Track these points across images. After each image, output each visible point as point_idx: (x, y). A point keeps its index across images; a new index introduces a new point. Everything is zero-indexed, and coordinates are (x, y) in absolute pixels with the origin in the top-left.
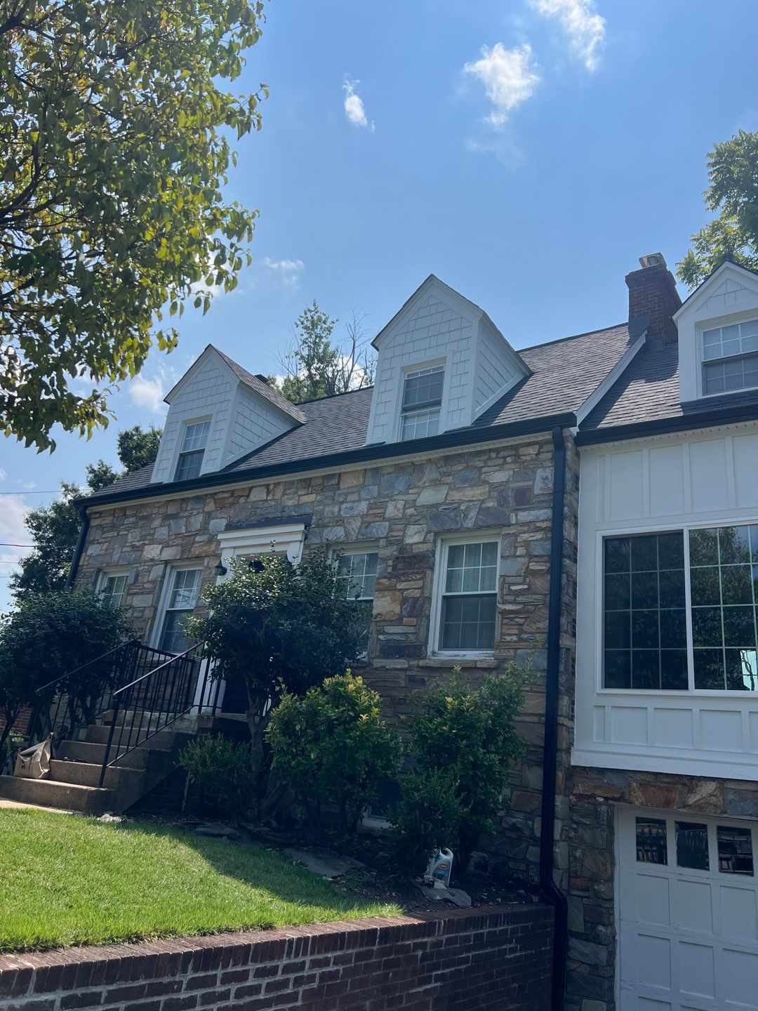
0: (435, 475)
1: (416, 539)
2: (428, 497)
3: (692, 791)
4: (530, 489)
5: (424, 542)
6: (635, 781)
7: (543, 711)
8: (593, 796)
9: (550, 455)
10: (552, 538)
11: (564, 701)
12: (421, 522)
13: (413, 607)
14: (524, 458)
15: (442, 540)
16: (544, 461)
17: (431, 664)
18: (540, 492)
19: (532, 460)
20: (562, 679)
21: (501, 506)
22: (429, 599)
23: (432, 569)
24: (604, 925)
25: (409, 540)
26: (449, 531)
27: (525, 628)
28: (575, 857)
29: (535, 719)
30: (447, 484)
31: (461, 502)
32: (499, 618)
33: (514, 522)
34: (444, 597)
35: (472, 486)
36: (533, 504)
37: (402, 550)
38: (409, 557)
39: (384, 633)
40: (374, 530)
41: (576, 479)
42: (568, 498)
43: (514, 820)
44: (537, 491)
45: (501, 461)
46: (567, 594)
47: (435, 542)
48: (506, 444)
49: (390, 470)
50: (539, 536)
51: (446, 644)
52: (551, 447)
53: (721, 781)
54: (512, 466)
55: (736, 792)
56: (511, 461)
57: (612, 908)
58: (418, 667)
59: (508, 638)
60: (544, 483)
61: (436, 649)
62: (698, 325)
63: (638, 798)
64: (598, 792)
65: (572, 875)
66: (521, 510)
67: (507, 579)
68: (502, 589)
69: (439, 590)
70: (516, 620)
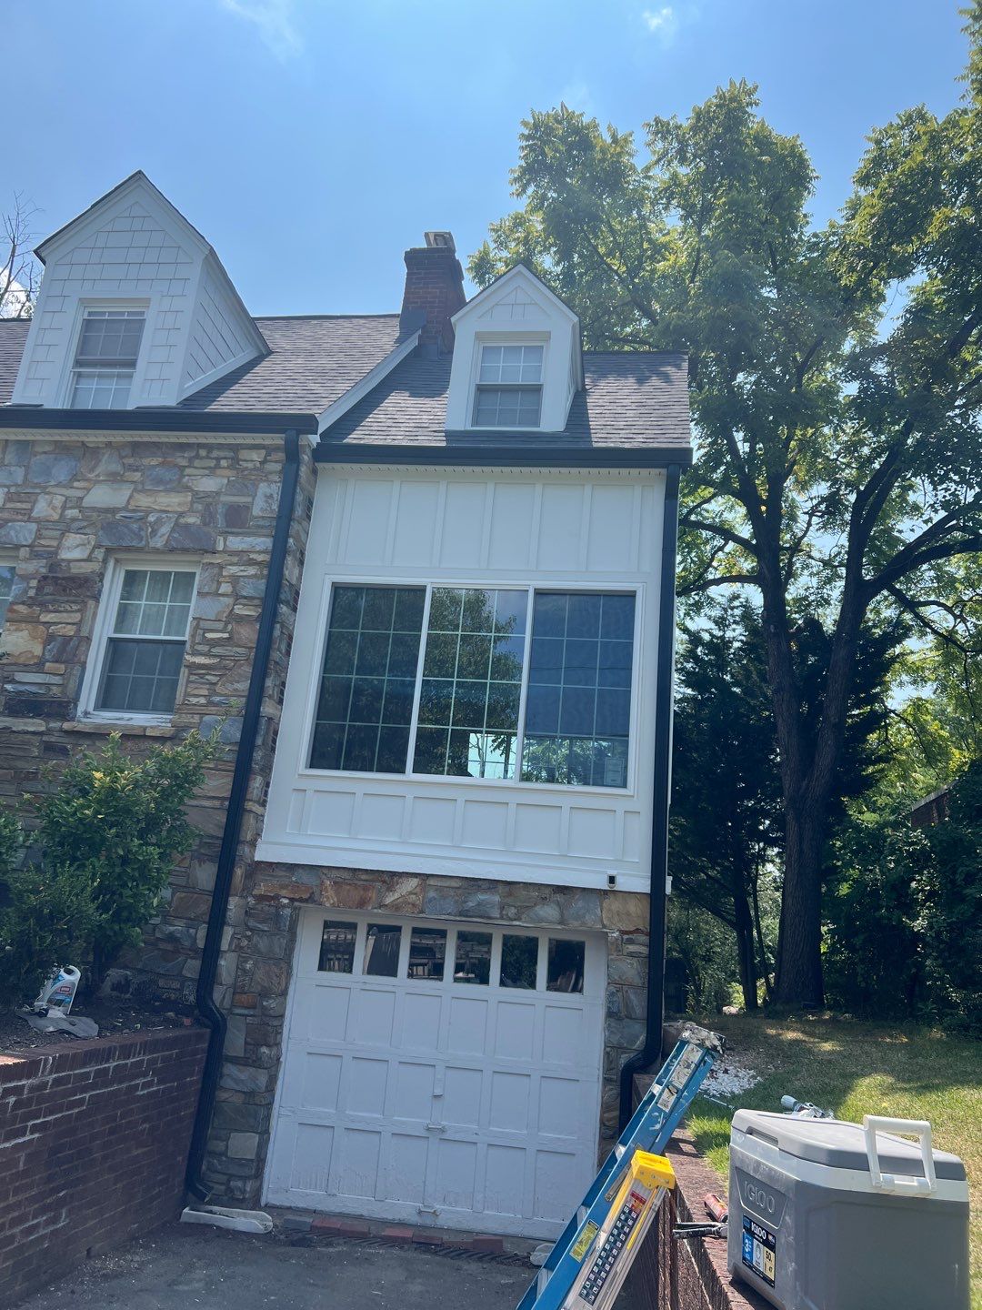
0: (115, 467)
1: (77, 554)
2: (102, 496)
3: (390, 888)
4: (248, 508)
5: (89, 560)
6: (328, 879)
7: (227, 794)
8: (277, 897)
9: (278, 467)
10: (269, 577)
11: (257, 782)
12: (87, 531)
13: (62, 650)
14: (245, 464)
15: (117, 561)
16: (271, 473)
17: (80, 727)
18: (261, 514)
19: (255, 469)
20: (258, 755)
21: (205, 524)
22: (89, 639)
23: (97, 598)
24: (268, 1046)
25: (64, 555)
26: (128, 549)
27: (218, 688)
28: (244, 970)
29: (217, 803)
30: (132, 482)
31: (148, 512)
32: (184, 672)
33: (221, 549)
34: (111, 640)
35: (167, 491)
36: (249, 528)
37: (54, 566)
38: (63, 579)
39: (13, 681)
40: (12, 533)
41: (309, 504)
42: (295, 527)
43: (172, 928)
44: (256, 511)
45: (212, 463)
46: (279, 649)
47: (105, 561)
48: (223, 441)
49: (47, 448)
50: (252, 571)
51: (105, 702)
52: (281, 456)
53: (424, 877)
54: (227, 472)
55: (438, 889)
56: (226, 465)
57: (281, 1026)
58: (61, 730)
59: (194, 700)
60: (267, 502)
61: (91, 709)
62: (479, 336)
63: (330, 898)
64: (284, 892)
65: (237, 990)
66: (232, 533)
67: (202, 623)
68: (193, 636)
69: (103, 627)
70: (207, 677)
